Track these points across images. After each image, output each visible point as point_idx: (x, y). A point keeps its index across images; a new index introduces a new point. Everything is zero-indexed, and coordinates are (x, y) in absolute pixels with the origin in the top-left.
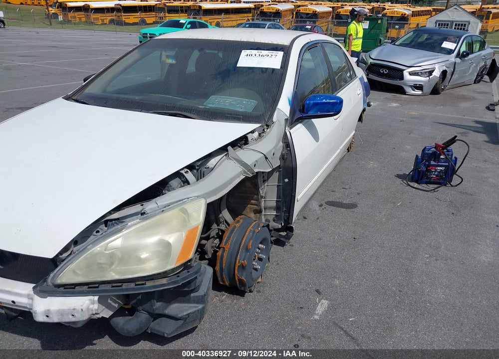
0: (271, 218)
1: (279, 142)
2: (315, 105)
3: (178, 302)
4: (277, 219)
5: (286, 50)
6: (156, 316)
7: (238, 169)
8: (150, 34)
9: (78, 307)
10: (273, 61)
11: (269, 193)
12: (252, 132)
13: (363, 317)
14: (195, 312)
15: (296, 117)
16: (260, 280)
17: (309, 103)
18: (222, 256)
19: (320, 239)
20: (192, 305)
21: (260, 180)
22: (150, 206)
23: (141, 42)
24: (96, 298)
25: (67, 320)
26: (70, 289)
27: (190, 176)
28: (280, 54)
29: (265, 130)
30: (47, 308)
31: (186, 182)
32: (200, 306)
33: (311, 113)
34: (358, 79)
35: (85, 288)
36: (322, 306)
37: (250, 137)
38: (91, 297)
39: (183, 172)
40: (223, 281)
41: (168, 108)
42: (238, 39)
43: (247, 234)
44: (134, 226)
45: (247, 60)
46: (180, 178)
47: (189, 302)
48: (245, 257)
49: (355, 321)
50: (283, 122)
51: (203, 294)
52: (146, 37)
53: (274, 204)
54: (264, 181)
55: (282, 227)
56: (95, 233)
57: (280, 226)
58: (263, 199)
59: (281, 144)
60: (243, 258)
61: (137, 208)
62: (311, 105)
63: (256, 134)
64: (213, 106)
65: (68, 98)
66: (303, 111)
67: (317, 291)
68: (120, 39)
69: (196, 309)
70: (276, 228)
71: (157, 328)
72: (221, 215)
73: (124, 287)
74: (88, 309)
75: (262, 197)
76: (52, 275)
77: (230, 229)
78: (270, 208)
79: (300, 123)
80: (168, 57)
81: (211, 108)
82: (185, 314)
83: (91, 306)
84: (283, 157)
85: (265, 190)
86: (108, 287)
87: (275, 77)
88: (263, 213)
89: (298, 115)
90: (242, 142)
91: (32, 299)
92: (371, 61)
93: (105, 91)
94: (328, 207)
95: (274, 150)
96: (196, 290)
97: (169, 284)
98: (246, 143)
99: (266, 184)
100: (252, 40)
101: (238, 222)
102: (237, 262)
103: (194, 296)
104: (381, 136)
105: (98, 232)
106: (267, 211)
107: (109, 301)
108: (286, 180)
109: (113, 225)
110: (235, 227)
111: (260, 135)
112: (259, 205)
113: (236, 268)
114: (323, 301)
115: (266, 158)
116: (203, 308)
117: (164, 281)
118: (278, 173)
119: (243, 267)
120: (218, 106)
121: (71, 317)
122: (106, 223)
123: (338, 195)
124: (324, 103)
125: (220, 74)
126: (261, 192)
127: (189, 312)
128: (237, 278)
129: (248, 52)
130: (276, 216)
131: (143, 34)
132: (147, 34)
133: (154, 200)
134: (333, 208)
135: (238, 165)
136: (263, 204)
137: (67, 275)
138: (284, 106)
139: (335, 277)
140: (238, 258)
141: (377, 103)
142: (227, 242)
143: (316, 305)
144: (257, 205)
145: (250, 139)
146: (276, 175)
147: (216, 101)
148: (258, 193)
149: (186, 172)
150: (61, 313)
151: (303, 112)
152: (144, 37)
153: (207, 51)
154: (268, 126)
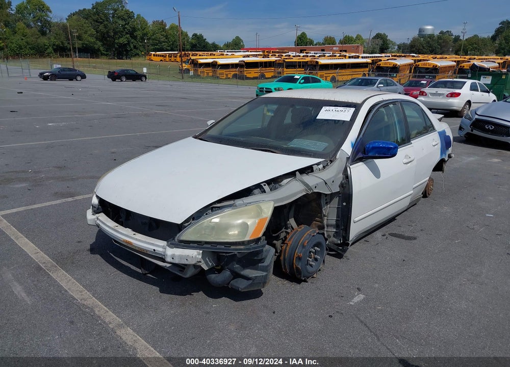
0: (332, 234)
1: (339, 173)
2: (374, 148)
3: (251, 269)
4: (336, 235)
5: (357, 107)
6: (236, 275)
7: (302, 187)
8: (266, 88)
9: (191, 255)
10: (345, 115)
11: (330, 213)
12: (318, 164)
13: (389, 309)
14: (260, 276)
15: (357, 157)
16: (315, 276)
17: (369, 147)
18: (286, 249)
19: (373, 258)
20: (259, 272)
21: (323, 201)
22: (238, 202)
23: (257, 95)
24: (201, 252)
25: (183, 263)
26: (187, 244)
27: (266, 188)
28: (353, 109)
29: (329, 164)
30: (173, 253)
31: (264, 192)
32: (265, 274)
33: (370, 154)
34: (436, 132)
35: (196, 245)
36: (359, 297)
37: (315, 167)
38: (199, 251)
39: (262, 184)
40: (286, 269)
41: (262, 146)
42: (322, 98)
43: (305, 236)
44: (228, 212)
45: (325, 114)
46: (260, 189)
47: (257, 269)
48: (301, 251)
49: (381, 310)
50: (345, 160)
51: (266, 265)
52: (262, 91)
53: (334, 222)
54: (327, 203)
55: (341, 243)
56: (205, 214)
57: (339, 242)
58: (326, 218)
59: (341, 175)
60: (300, 251)
61: (231, 202)
62: (370, 148)
63: (321, 166)
64: (295, 146)
65: (196, 137)
66: (364, 152)
67: (358, 289)
68: (240, 93)
69: (262, 275)
70: (336, 242)
71: (235, 284)
72: (288, 222)
73: (218, 247)
74: (196, 257)
75: (324, 216)
76: (178, 235)
77: (294, 232)
78: (331, 226)
79: (362, 162)
80: (268, 111)
81: (292, 147)
82: (254, 276)
83: (198, 256)
84: (342, 186)
85: (328, 211)
86: (209, 246)
87: (344, 127)
88: (326, 229)
89: (360, 155)
90: (308, 170)
91: (165, 249)
92: (477, 117)
93: (221, 133)
94: (390, 238)
95: (333, 179)
96: (262, 261)
97: (244, 249)
98: (312, 171)
99: (329, 206)
100: (332, 99)
101: (301, 228)
102: (296, 254)
103: (261, 266)
104: (466, 187)
105: (207, 214)
106: (329, 228)
107: (207, 259)
108: (344, 204)
109: (216, 210)
110: (297, 231)
111: (324, 167)
112: (322, 222)
113: (295, 258)
114: (361, 295)
115: (326, 183)
116: (266, 275)
117: (242, 247)
118: (338, 198)
119: (299, 258)
120: (298, 146)
121: (186, 260)
122: (212, 209)
123: (402, 229)
124: (381, 147)
125: (303, 123)
126: (324, 211)
127: (256, 275)
128: (294, 267)
129: (328, 108)
130: (336, 232)
131: (260, 88)
132: (263, 88)
133: (242, 199)
134: (394, 238)
135: (301, 184)
136: (325, 222)
137: (186, 235)
138: (347, 148)
139: (376, 283)
140: (296, 252)
141: (477, 158)
142: (290, 240)
143: (354, 296)
144: (320, 222)
145: (314, 169)
146: (336, 200)
147: (296, 143)
148: (321, 212)
149: (265, 185)
150: (181, 257)
151: (365, 154)
152: (260, 91)
153: (297, 107)
154: (331, 161)
